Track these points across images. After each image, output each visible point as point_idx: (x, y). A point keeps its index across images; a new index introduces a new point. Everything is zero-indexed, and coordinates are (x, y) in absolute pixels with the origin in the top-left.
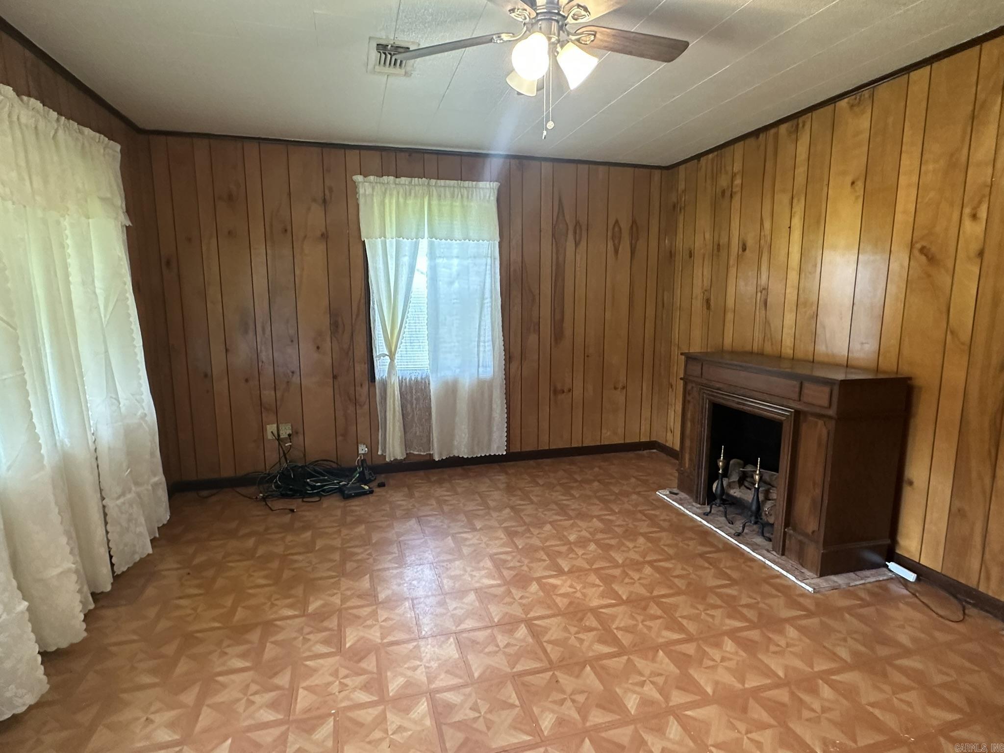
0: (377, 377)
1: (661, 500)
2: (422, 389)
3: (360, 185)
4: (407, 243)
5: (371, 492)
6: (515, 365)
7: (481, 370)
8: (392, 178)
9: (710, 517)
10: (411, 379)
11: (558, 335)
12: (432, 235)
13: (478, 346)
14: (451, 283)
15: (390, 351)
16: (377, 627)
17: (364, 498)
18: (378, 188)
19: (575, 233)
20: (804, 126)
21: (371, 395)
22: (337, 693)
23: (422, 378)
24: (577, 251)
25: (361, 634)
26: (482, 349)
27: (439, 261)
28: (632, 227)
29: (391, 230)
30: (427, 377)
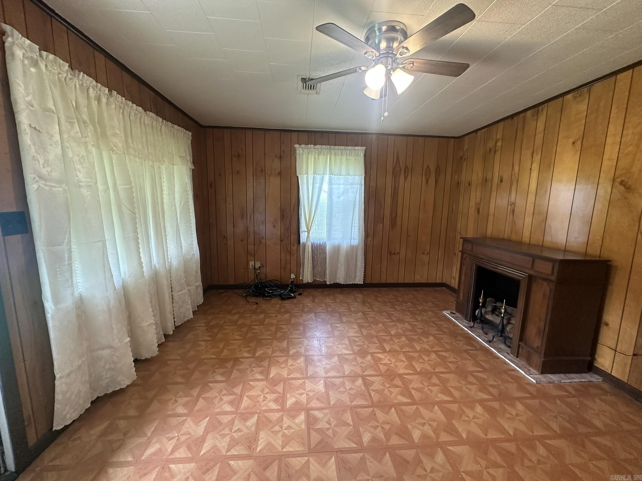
0: (301, 242)
1: (445, 316)
2: (322, 249)
3: (297, 149)
4: (318, 177)
5: (295, 297)
6: (370, 239)
7: (352, 240)
8: (312, 145)
9: (473, 329)
10: (317, 243)
11: (393, 224)
12: (331, 173)
13: (351, 229)
14: (339, 197)
15: (308, 229)
16: (287, 368)
17: (291, 300)
18: (306, 151)
19: (405, 172)
20: (542, 110)
21: (298, 250)
22: (261, 402)
23: (322, 243)
24: (406, 181)
25: (278, 371)
26: (353, 230)
27: (333, 186)
28: (436, 169)
29: (311, 171)
30: (325, 243)
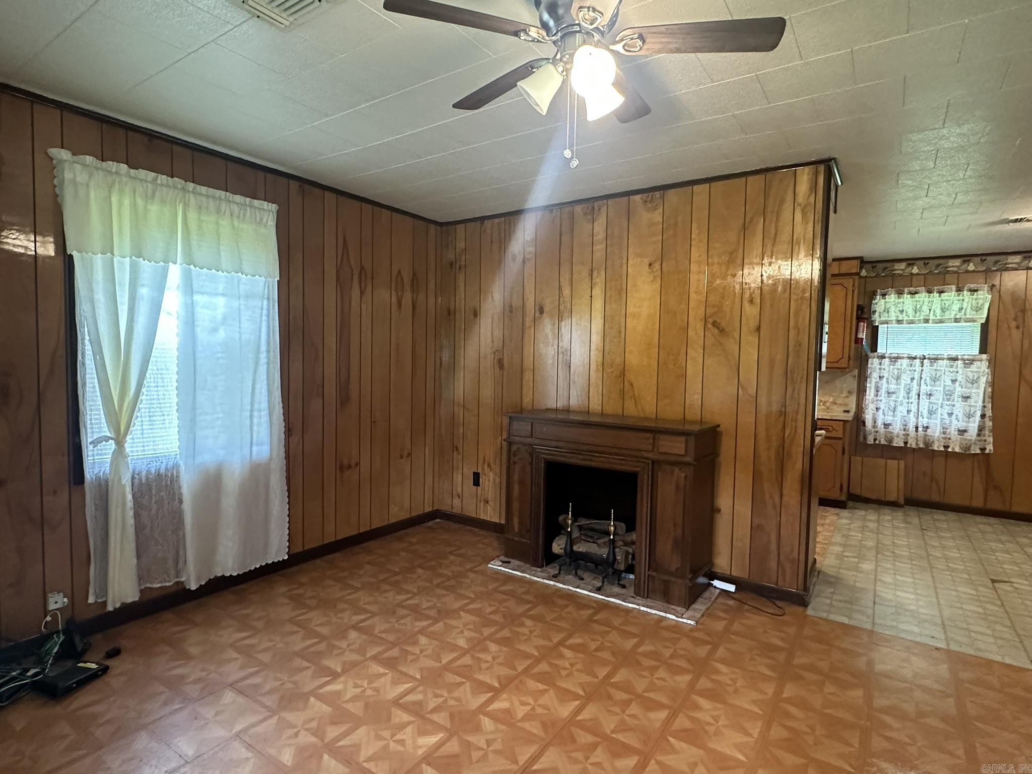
5: (104, 670)
6: (295, 439)
7: (255, 448)
9: (560, 578)
13: (251, 417)
19: (360, 278)
20: (599, 209)
23: (167, 469)
24: (363, 300)
28: (413, 280)
29: (123, 241)
30: (176, 466)
